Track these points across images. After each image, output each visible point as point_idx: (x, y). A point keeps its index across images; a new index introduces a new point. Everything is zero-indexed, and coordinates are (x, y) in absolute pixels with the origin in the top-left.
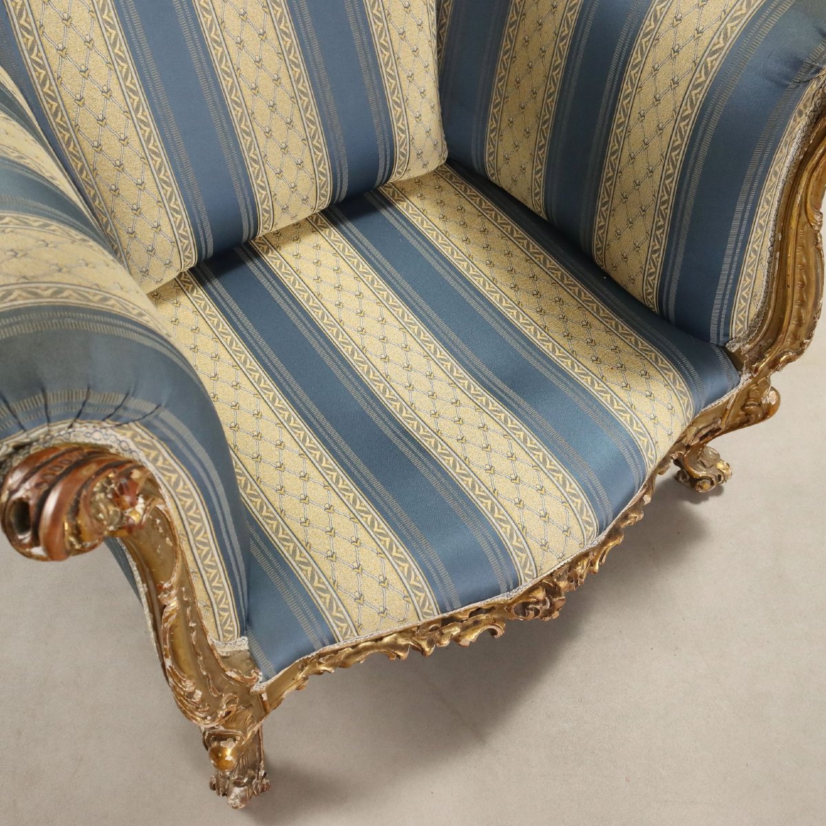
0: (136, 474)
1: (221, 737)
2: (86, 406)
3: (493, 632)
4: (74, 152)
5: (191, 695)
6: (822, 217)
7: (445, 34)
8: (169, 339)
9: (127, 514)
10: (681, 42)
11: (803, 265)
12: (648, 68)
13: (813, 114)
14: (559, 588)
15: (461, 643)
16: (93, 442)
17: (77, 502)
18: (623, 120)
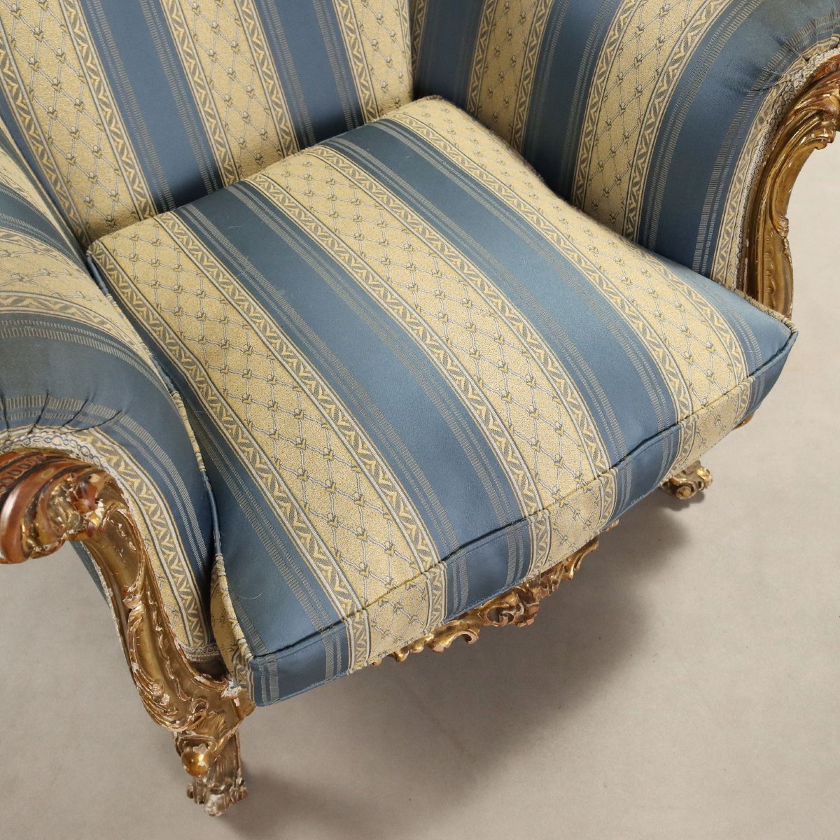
0: (95, 479)
1: (193, 743)
2: (45, 411)
3: (468, 638)
4: (48, 164)
5: (159, 699)
6: (788, 224)
7: (419, 45)
8: (131, 347)
9: (86, 518)
10: (643, 52)
11: (771, 271)
12: (613, 77)
13: (774, 121)
14: (532, 594)
15: (435, 649)
16: (53, 447)
17: (35, 505)
18: (590, 128)
